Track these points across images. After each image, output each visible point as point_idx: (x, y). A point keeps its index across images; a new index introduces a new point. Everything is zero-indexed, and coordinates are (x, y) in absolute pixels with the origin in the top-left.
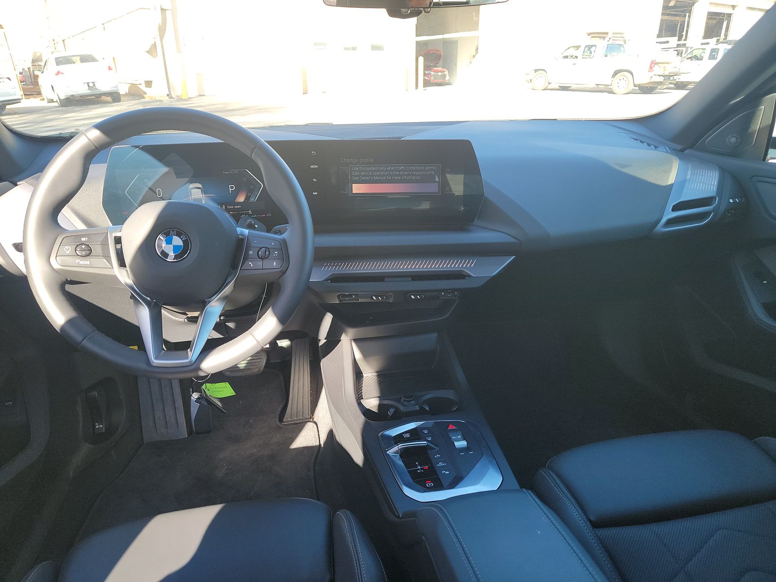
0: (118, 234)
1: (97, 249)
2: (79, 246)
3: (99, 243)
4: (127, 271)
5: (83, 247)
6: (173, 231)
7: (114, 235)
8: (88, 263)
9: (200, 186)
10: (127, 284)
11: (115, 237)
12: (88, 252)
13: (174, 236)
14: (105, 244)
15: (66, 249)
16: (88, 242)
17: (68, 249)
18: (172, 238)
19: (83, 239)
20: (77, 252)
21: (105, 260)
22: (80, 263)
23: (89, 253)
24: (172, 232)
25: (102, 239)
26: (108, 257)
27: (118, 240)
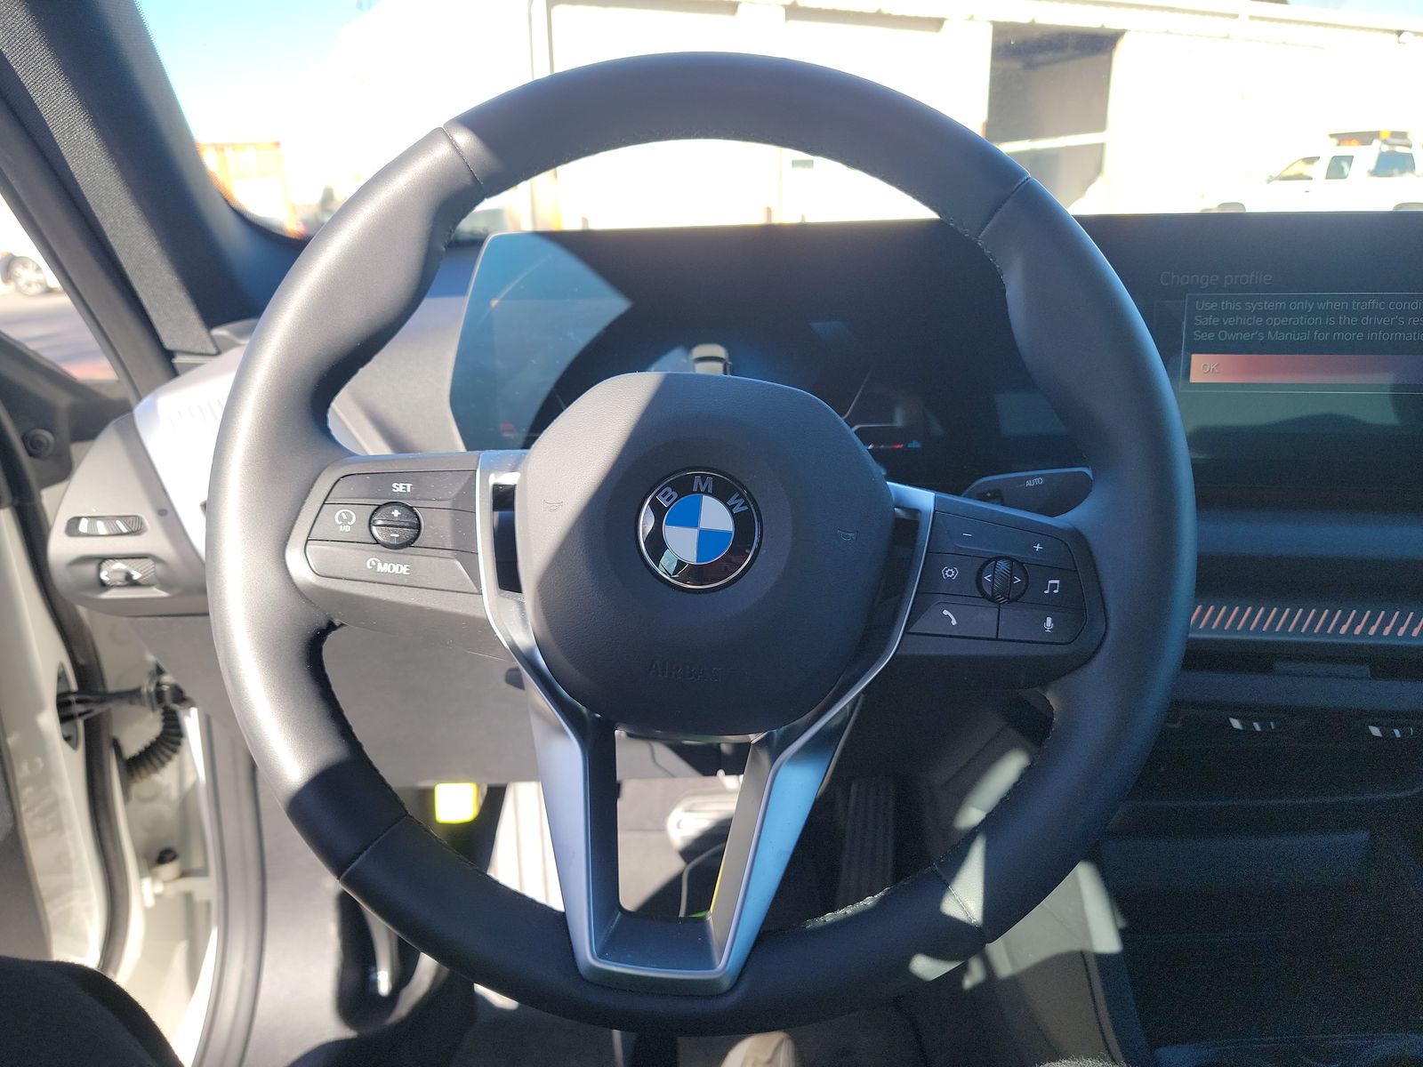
0: (508, 479)
1: (437, 523)
2: (383, 510)
3: (447, 504)
4: (521, 605)
5: (396, 513)
6: (704, 477)
7: (494, 479)
8: (404, 569)
9: (719, 351)
10: (514, 648)
11: (496, 486)
12: (409, 533)
13: (705, 498)
14: (463, 509)
15: (341, 518)
16: (412, 496)
17: (347, 519)
18: (699, 503)
19: (399, 488)
20: (374, 529)
21: (459, 564)
22: (380, 568)
23: (410, 537)
24: (698, 480)
25: (456, 490)
26: (466, 553)
27: (504, 499)
